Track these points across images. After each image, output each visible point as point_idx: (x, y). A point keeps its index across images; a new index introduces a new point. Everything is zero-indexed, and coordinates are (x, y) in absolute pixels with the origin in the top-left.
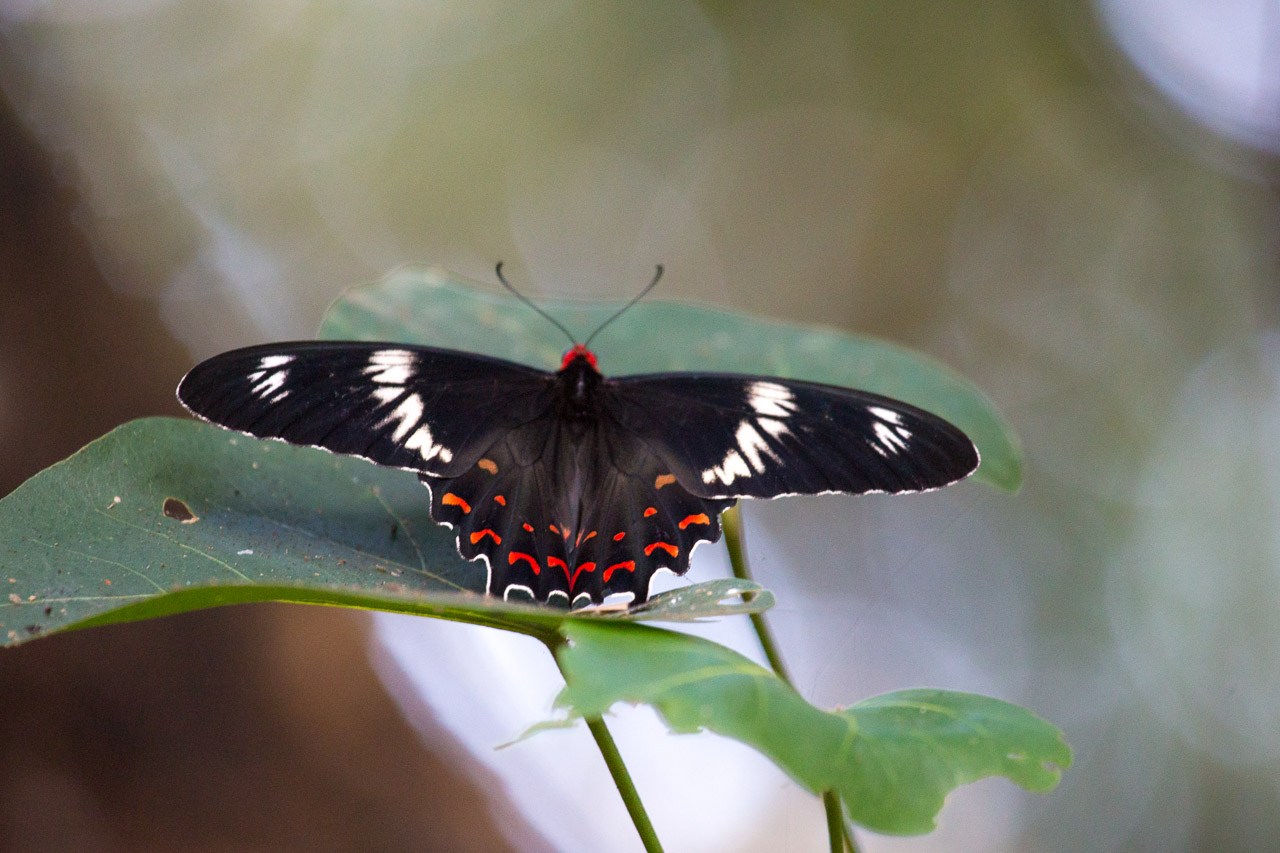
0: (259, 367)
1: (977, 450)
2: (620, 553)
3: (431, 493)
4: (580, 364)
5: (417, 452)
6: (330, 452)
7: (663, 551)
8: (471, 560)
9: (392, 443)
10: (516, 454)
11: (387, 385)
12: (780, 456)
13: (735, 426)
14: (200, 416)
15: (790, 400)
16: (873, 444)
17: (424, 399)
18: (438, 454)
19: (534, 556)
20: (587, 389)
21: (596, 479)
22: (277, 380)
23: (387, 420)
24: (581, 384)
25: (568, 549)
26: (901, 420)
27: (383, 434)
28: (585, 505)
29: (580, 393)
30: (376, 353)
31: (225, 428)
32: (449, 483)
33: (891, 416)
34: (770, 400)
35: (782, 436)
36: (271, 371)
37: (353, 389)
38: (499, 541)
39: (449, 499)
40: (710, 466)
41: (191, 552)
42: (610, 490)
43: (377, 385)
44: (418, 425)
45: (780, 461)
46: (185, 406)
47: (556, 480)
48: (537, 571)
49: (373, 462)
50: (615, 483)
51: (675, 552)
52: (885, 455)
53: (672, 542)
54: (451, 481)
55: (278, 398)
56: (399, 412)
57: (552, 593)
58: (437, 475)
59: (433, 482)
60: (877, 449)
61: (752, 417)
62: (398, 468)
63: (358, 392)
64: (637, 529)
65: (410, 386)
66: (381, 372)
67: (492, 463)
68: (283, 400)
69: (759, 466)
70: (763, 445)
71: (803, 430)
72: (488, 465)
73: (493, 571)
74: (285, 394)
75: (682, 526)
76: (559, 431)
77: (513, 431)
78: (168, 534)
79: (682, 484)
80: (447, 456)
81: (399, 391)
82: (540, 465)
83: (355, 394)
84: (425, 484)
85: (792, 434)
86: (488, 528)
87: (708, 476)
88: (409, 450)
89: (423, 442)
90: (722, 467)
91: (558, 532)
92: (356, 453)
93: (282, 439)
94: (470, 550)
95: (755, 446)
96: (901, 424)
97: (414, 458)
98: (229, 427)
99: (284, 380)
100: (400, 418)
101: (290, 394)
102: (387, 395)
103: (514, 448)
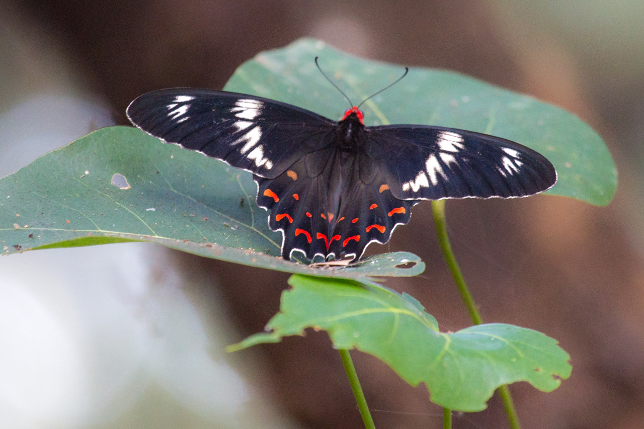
0: (174, 101)
2: (354, 231)
3: (258, 187)
4: (353, 119)
5: (253, 161)
6: (206, 155)
8: (274, 231)
9: (240, 154)
10: (309, 169)
11: (243, 120)
14: (137, 126)
17: (262, 130)
18: (265, 164)
19: (310, 232)
20: (353, 133)
21: (351, 185)
22: (183, 110)
23: (239, 140)
24: (350, 131)
25: (331, 227)
27: (236, 149)
28: (343, 199)
29: (348, 135)
30: (240, 100)
31: (150, 134)
32: (270, 182)
36: (181, 104)
37: (224, 120)
38: (291, 221)
39: (267, 193)
41: (120, 207)
42: (355, 194)
43: (238, 119)
44: (257, 145)
46: (130, 119)
47: (329, 187)
48: (310, 241)
49: (228, 164)
50: (359, 189)
54: (272, 181)
55: (182, 120)
56: (247, 136)
57: (316, 255)
58: (262, 176)
59: (261, 181)
62: (242, 169)
63: (227, 122)
65: (256, 122)
66: (241, 111)
67: (295, 173)
68: (184, 122)
72: (292, 174)
73: (286, 238)
74: (186, 118)
76: (335, 157)
77: (309, 155)
78: (110, 195)
80: (269, 166)
81: (249, 124)
82: (321, 177)
83: (224, 123)
84: (256, 182)
86: (286, 213)
88: (249, 159)
89: (257, 156)
91: (325, 218)
92: (220, 158)
93: (180, 145)
94: (276, 226)
97: (251, 164)
98: (153, 134)
99: (187, 110)
100: (248, 140)
101: (189, 119)
102: (242, 126)
103: (308, 166)
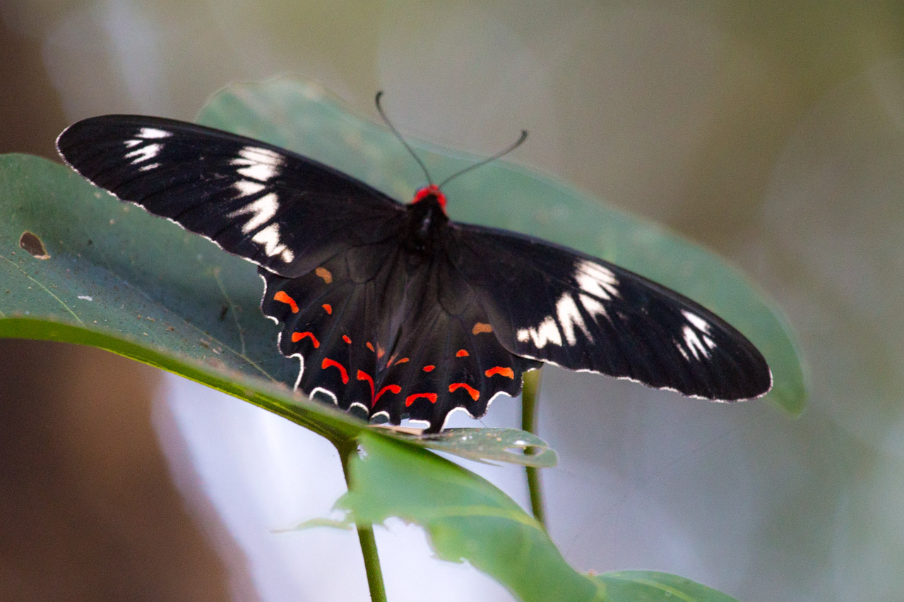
0: (137, 136)
1: (771, 376)
2: (426, 383)
3: (266, 287)
4: (430, 203)
5: (262, 247)
6: (183, 228)
7: (465, 392)
8: (287, 357)
9: (242, 233)
10: (352, 269)
11: (250, 179)
12: (593, 334)
13: (557, 296)
14: (72, 167)
15: (614, 286)
16: (679, 346)
17: (280, 200)
18: (281, 254)
19: (347, 367)
20: (431, 226)
21: (420, 311)
22: (150, 151)
23: (241, 211)
24: (427, 221)
25: (379, 367)
26: (710, 330)
27: (235, 224)
28: (405, 331)
29: (424, 229)
30: (247, 148)
31: (92, 183)
32: (284, 282)
33: (701, 324)
34: (595, 280)
35: (599, 316)
36: (148, 142)
37: (217, 175)
38: (317, 345)
39: (280, 296)
40: (526, 327)
41: (35, 286)
42: (430, 324)
43: (241, 177)
44: (269, 223)
45: (591, 339)
46: (61, 155)
47: (383, 302)
48: (345, 380)
49: (220, 246)
50: (437, 318)
51: (476, 396)
52: (687, 358)
53: (476, 387)
54: (288, 280)
55: (148, 168)
56: (255, 206)
57: (354, 404)
58: (275, 272)
59: (271, 278)
60: (682, 351)
61: (576, 292)
62: (242, 258)
63: (224, 180)
64: (447, 366)
65: (271, 186)
66: (247, 166)
67: (329, 273)
68: (152, 170)
69: (571, 338)
70: (579, 320)
71: (617, 316)
72: (324, 274)
73: (305, 370)
74: (155, 166)
75: (488, 374)
76: (396, 259)
77: (355, 249)
78: (19, 264)
79: (497, 335)
80: (288, 257)
81: (259, 188)
82: (372, 284)
83: (219, 180)
84: (263, 277)
85: (608, 317)
86: (310, 331)
87: (523, 335)
88: (256, 243)
89: (269, 239)
90: (537, 330)
91: (373, 350)
92: (206, 234)
93: (142, 206)
94: (289, 347)
95: (572, 319)
96: (709, 333)
97: (258, 251)
98: (96, 183)
99: (157, 152)
100: (255, 212)
101: (159, 167)
102: (247, 188)
103: (352, 264)
